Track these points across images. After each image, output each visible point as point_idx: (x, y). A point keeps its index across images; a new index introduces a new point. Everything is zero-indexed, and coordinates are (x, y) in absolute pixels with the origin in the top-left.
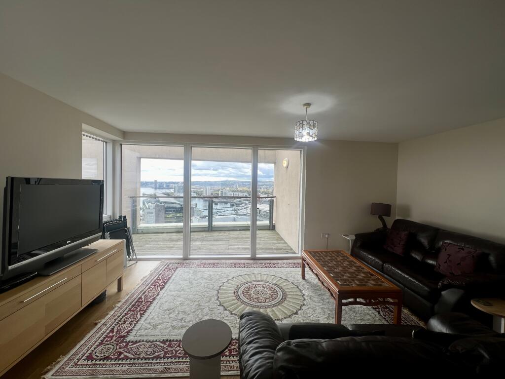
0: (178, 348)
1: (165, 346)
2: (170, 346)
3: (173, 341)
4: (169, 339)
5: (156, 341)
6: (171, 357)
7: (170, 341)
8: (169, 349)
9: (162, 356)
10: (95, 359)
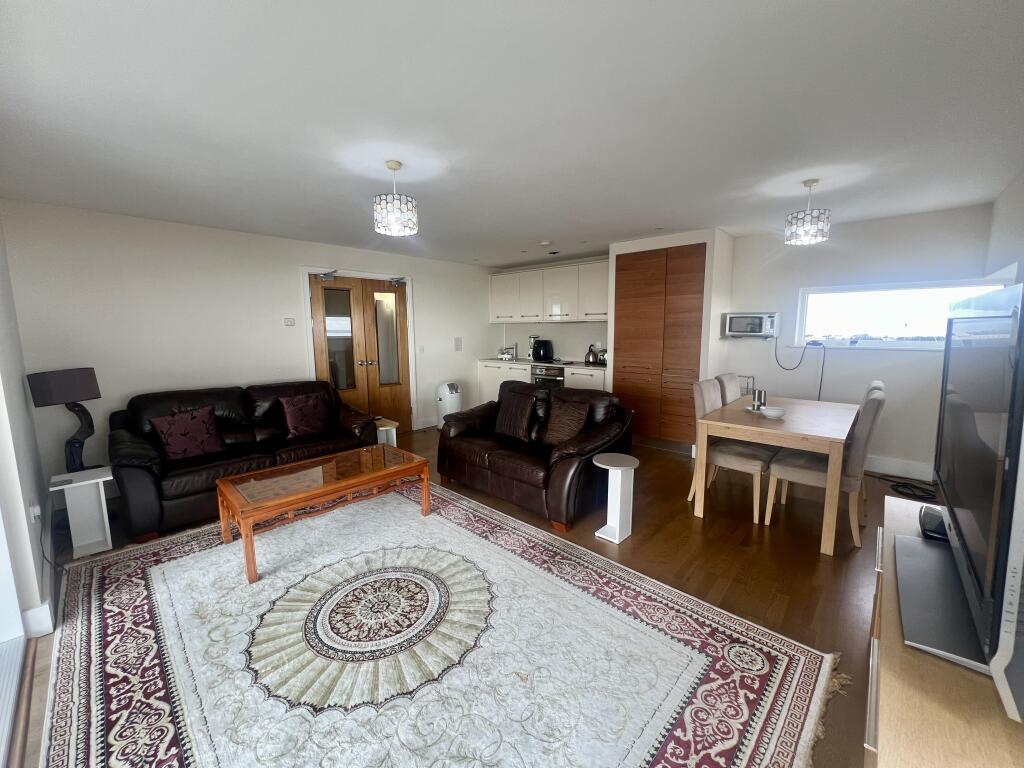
0: (615, 594)
1: (634, 608)
2: (627, 605)
3: (619, 608)
4: (625, 615)
5: (648, 624)
6: (629, 588)
7: (624, 611)
8: (629, 600)
9: (642, 597)
10: (763, 653)
